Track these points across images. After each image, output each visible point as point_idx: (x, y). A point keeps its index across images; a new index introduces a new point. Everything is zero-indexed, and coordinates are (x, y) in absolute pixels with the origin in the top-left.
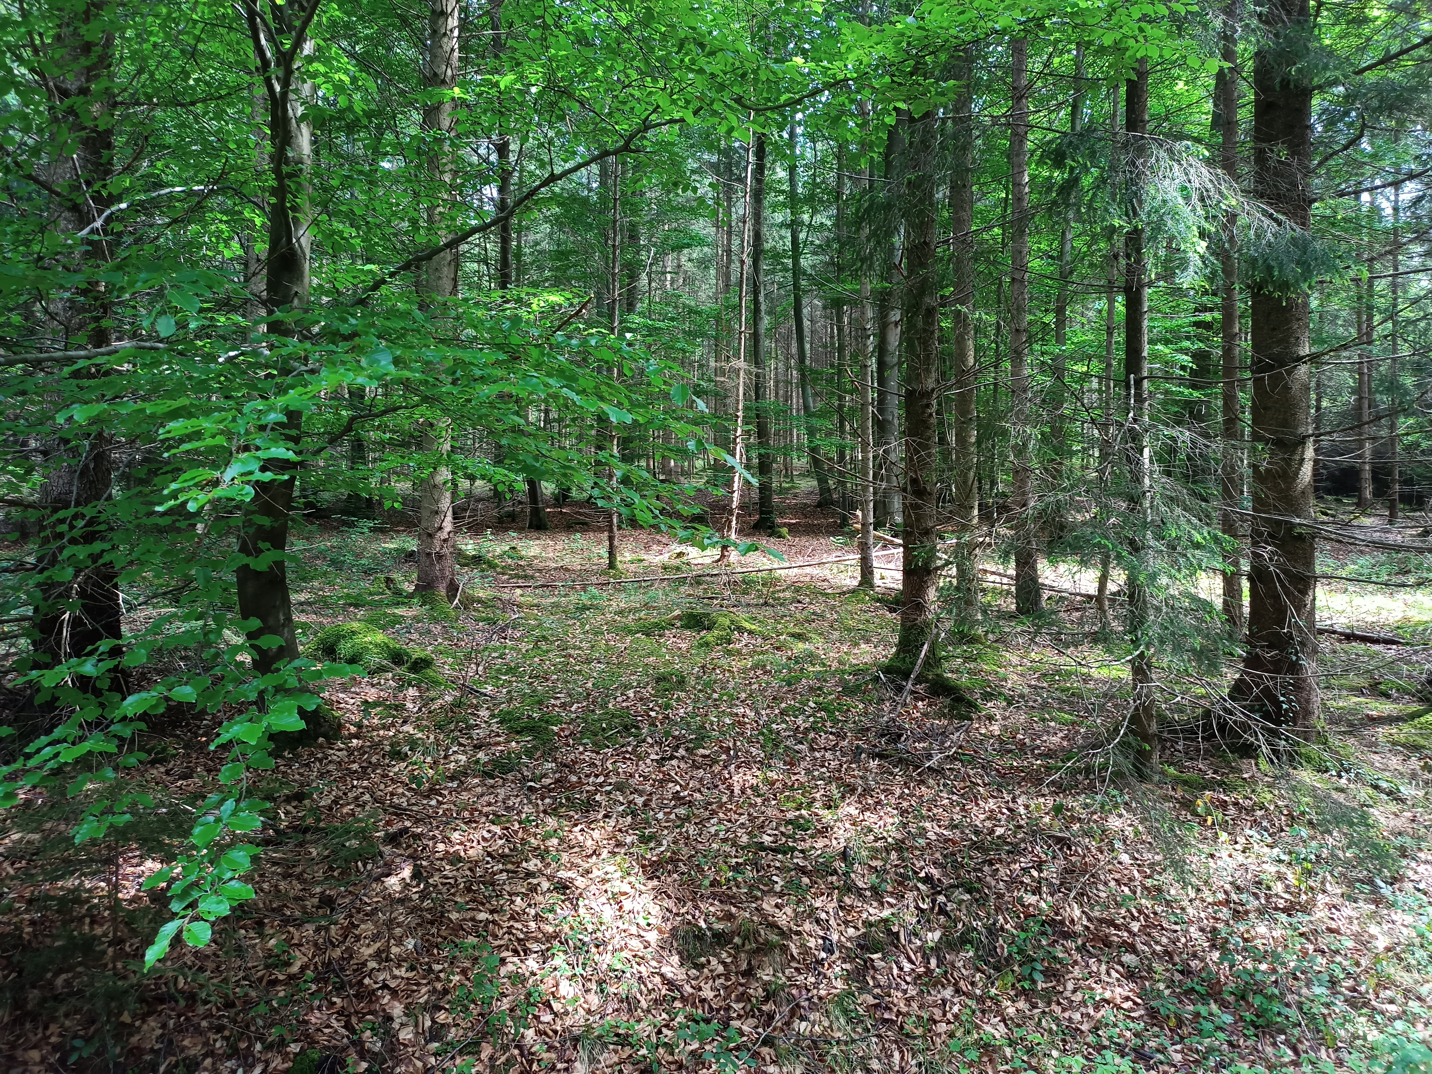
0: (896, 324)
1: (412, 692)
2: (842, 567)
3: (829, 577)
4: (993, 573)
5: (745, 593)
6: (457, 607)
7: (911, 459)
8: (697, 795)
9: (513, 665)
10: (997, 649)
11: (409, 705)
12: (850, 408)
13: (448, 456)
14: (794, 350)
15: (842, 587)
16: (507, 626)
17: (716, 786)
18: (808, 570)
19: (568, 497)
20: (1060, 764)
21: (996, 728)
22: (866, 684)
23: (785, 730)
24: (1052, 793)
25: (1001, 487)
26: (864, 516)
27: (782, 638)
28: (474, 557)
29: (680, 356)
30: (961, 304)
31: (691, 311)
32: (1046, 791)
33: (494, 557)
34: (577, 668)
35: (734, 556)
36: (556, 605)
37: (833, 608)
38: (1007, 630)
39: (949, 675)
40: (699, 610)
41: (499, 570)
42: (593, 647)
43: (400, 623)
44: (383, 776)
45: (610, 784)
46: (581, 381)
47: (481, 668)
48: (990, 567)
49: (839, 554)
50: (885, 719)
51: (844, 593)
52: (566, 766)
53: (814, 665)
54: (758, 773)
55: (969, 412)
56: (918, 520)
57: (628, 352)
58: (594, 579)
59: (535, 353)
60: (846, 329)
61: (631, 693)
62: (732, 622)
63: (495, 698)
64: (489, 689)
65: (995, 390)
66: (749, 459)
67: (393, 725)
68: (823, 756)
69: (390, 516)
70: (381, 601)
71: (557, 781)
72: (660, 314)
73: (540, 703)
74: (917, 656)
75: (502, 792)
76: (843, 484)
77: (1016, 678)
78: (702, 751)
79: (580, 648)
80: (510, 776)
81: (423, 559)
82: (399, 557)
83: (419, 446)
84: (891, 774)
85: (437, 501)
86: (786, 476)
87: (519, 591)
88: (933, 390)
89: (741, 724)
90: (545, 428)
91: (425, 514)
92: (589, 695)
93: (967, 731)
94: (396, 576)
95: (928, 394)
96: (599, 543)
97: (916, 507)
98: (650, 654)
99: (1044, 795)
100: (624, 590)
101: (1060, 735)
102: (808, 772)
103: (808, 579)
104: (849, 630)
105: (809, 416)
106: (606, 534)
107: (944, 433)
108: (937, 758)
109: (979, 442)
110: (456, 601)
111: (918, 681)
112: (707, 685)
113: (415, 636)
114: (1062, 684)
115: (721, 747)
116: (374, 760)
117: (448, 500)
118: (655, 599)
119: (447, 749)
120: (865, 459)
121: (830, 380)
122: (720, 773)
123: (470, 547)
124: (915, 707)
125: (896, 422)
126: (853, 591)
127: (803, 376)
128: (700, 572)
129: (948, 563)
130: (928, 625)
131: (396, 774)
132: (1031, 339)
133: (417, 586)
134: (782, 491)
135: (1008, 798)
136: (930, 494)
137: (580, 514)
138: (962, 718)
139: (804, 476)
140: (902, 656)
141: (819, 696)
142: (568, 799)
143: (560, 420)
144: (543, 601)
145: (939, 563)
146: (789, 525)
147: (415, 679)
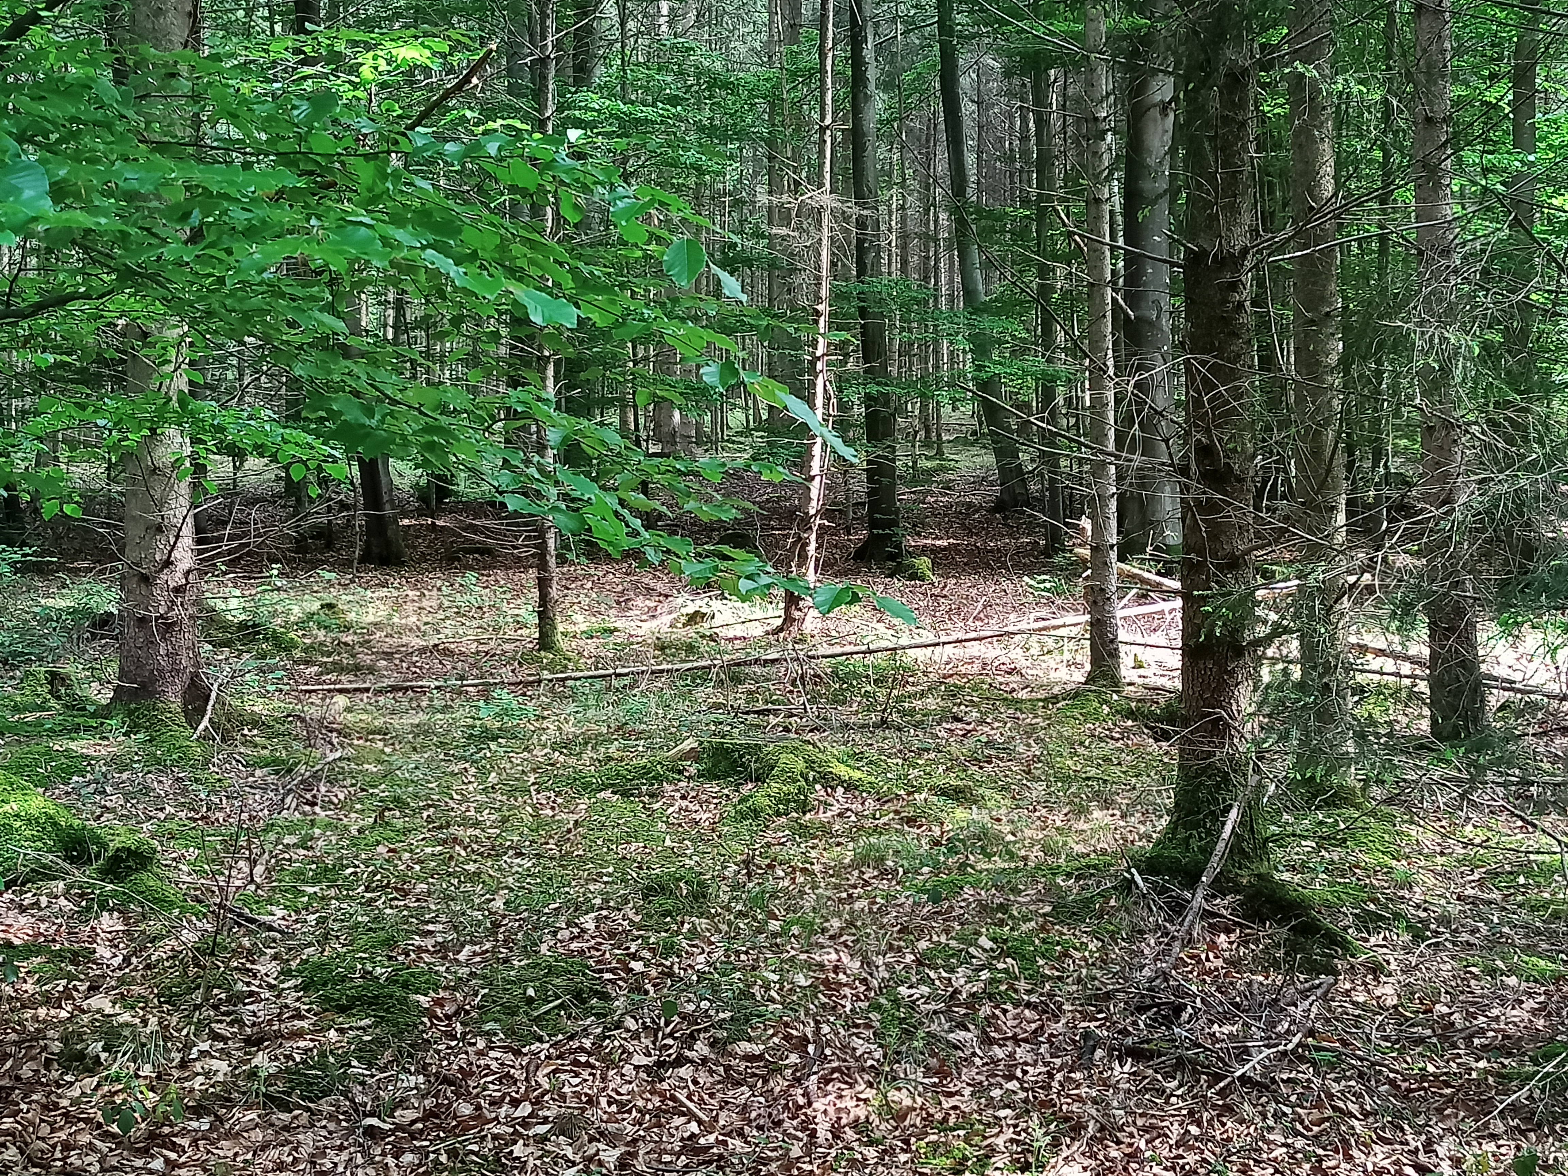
0: (1164, 108)
1: (109, 922)
2: (1050, 643)
3: (1022, 663)
4: (1379, 653)
5: (838, 700)
6: (205, 737)
7: (1198, 403)
8: (736, 1143)
9: (329, 861)
10: (1390, 819)
11: (103, 952)
12: (1065, 294)
13: (182, 402)
14: (941, 166)
15: (1050, 685)
16: (316, 776)
17: (778, 1123)
18: (975, 649)
19: (448, 493)
20: (1529, 1068)
21: (1389, 990)
22: (1105, 896)
23: (928, 999)
24: (1512, 1132)
25: (1395, 464)
26: (1098, 530)
27: (920, 797)
28: (243, 626)
29: (692, 181)
30: (1304, 62)
31: (715, 82)
32: (1499, 1127)
33: (286, 625)
34: (471, 867)
35: (812, 622)
36: (422, 731)
37: (1030, 731)
38: (1412, 776)
39: (1286, 876)
40: (738, 738)
41: (297, 654)
42: (505, 820)
43: (82, 773)
44: (45, 1107)
45: (546, 1120)
46: (468, 234)
47: (259, 869)
48: (1374, 639)
49: (1044, 612)
50: (1147, 972)
51: (1055, 699)
52: (447, 1081)
53: (989, 856)
54: (869, 1093)
55: (1324, 299)
56: (1214, 537)
57: (570, 171)
58: (507, 674)
59: (365, 172)
60: (1055, 119)
61: (588, 922)
62: (810, 763)
63: (292, 936)
64: (277, 915)
65: (1383, 251)
66: (843, 407)
67: (67, 994)
68: (1011, 1055)
69: (58, 538)
70: (39, 723)
71: (429, 1114)
72: (647, 90)
73: (390, 943)
74: (1214, 835)
75: (307, 1140)
76: (1051, 461)
77: (1431, 881)
78: (744, 1047)
79: (476, 824)
80: (325, 1106)
81: (131, 631)
82: (77, 626)
83: (119, 380)
84: (1161, 1092)
85: (161, 504)
86: (927, 444)
87: (341, 701)
88: (1245, 251)
89: (832, 987)
90: (396, 342)
91: (133, 532)
92: (496, 925)
93: (1325, 998)
94: (71, 669)
95: (1234, 261)
96: (519, 591)
97: (1212, 507)
98: (631, 836)
99: (1493, 1137)
100: (573, 697)
101: (1529, 1004)
102: (979, 1089)
103: (976, 668)
104: (1067, 780)
105: (976, 311)
106: (533, 573)
107: (1271, 347)
108: (1260, 1056)
109: (1345, 363)
110: (205, 723)
111: (1219, 887)
112: (757, 901)
113: (115, 801)
114: (1533, 894)
115: (788, 1038)
116: (26, 1072)
117: (184, 502)
118: (640, 716)
119: (188, 1046)
120: (1098, 404)
121: (1021, 235)
122: (785, 1093)
123: (234, 603)
124: (1213, 946)
125: (1166, 323)
126: (1076, 695)
127: (961, 225)
128: (741, 655)
129: (1278, 631)
130: (1237, 766)
131: (74, 1102)
132: (1458, 141)
133: (117, 690)
134: (918, 477)
135: (1416, 1142)
136: (1240, 480)
137: (474, 529)
138: (1314, 969)
139: (965, 442)
140: (1181, 834)
141: (1001, 923)
142: (452, 1153)
143: (425, 323)
144: (396, 721)
145: (1262, 631)
146: (934, 551)
147: (114, 894)
